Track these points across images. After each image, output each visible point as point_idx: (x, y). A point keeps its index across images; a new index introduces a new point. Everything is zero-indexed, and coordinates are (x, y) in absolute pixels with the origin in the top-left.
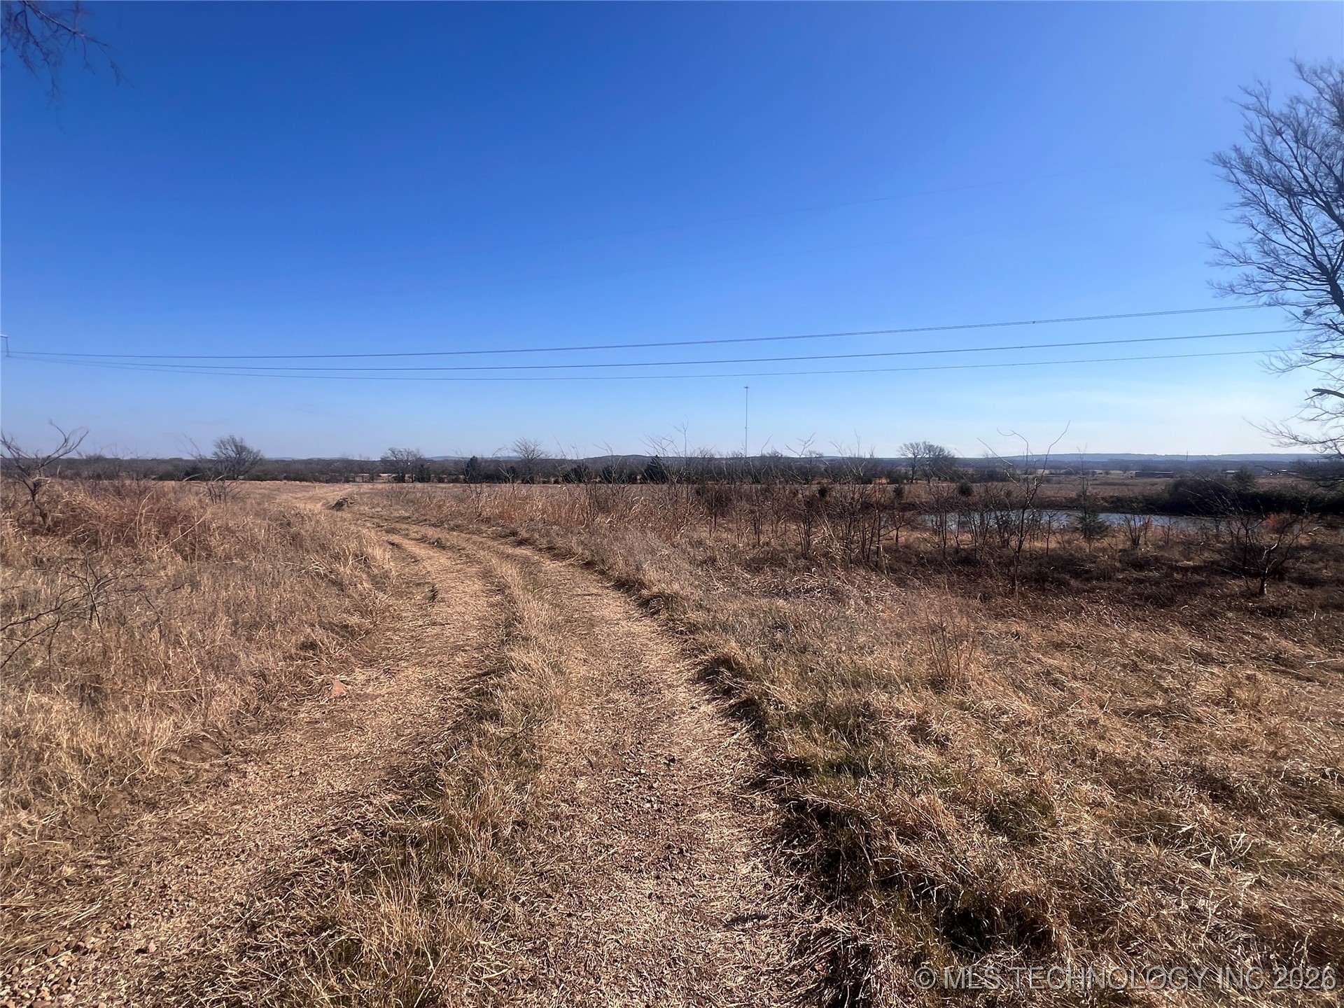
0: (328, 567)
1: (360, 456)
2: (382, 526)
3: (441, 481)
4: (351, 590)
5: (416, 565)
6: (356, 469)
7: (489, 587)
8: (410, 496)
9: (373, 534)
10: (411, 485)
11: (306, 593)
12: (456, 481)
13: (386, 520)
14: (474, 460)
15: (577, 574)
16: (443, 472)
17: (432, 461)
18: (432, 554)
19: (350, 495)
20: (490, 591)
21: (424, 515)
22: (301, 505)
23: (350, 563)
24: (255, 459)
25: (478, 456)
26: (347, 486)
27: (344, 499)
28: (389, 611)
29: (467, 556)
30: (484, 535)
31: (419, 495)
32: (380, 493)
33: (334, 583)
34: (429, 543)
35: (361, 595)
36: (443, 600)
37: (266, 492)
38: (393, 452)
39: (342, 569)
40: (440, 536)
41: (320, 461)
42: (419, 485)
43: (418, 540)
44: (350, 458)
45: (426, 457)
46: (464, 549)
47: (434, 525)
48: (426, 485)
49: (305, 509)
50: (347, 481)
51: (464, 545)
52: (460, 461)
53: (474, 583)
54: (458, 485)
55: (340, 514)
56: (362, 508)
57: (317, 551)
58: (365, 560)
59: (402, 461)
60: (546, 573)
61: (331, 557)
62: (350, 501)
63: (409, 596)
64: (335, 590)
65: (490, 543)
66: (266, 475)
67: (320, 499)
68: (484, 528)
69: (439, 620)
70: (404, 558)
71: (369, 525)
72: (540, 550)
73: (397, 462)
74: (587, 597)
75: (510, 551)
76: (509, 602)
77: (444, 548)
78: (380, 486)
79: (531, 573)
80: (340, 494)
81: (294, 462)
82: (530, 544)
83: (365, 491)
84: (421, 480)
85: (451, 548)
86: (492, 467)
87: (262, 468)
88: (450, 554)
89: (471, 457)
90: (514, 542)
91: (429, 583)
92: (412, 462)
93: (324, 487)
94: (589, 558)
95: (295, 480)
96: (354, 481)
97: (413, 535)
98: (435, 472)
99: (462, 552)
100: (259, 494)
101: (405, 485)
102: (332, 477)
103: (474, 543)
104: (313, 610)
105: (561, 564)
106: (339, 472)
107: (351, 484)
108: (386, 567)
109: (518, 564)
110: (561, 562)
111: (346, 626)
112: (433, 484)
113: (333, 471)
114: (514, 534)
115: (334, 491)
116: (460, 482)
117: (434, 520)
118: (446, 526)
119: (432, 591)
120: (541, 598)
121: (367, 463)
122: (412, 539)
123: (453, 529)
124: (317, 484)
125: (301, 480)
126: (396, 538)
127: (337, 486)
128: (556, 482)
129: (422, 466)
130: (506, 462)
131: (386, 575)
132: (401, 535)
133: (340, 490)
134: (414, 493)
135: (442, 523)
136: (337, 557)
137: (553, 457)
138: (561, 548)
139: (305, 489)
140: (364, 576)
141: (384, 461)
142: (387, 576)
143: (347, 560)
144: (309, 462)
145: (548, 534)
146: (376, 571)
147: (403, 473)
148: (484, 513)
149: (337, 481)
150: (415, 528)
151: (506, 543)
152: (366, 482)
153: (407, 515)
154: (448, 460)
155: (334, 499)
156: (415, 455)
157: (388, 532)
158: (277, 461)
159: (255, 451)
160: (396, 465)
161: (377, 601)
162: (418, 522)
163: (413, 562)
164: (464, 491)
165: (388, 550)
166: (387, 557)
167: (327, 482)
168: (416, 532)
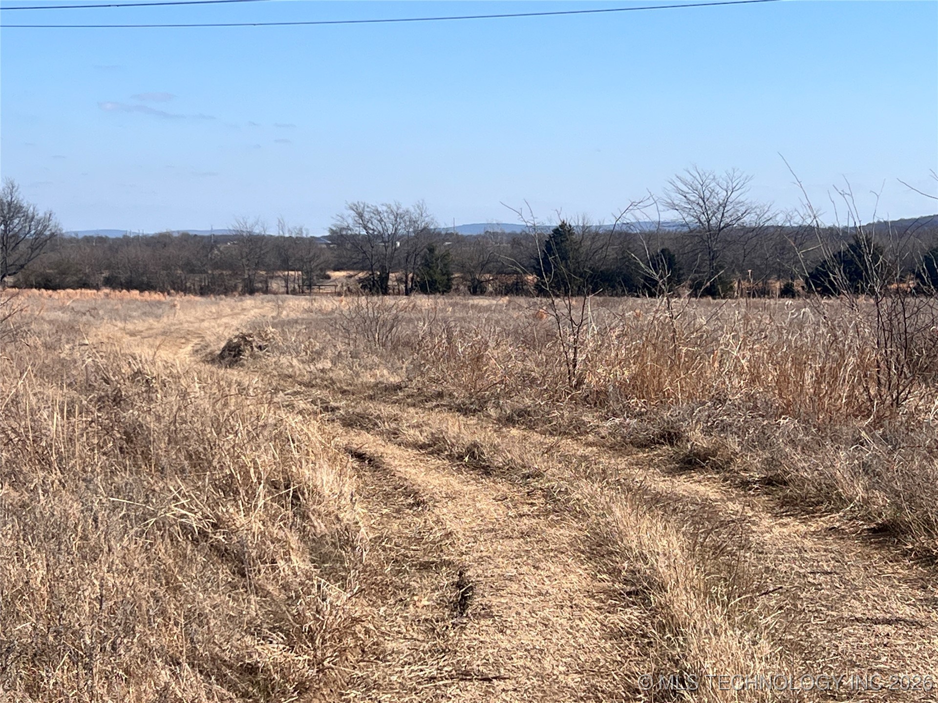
0: (208, 511)
1: (281, 225)
2: (333, 410)
3: (477, 289)
4: (261, 576)
5: (418, 515)
6: (270, 259)
7: (606, 582)
8: (403, 331)
9: (313, 428)
10: (403, 300)
11: (157, 578)
12: (516, 289)
13: (344, 392)
14: (562, 233)
15: (850, 558)
16: (483, 267)
17: (455, 238)
18: (458, 487)
19: (258, 327)
20: (610, 593)
21: (436, 381)
22: (144, 352)
23: (261, 503)
24: (41, 233)
25: (574, 220)
26: (249, 302)
27: (243, 337)
28: (354, 634)
29: (548, 494)
30: (591, 438)
31: (423, 327)
32: (329, 321)
33: (222, 553)
34: (450, 457)
35: (286, 587)
36: (487, 613)
37: (65, 317)
38: (361, 215)
39: (241, 519)
40: (477, 439)
41: (186, 239)
42: (424, 302)
43: (422, 447)
44: (257, 230)
45: (442, 226)
46: (538, 475)
47: (464, 410)
48: (441, 301)
49: (153, 363)
50: (251, 291)
51: (539, 464)
52: (527, 236)
53: (567, 571)
54: (522, 300)
55: (234, 374)
56: (284, 360)
57: (183, 471)
58: (296, 497)
59: (380, 236)
60: (760, 552)
61: (216, 487)
62: (256, 341)
63: (401, 594)
64: (224, 573)
65: (605, 460)
66: (63, 273)
67: (186, 337)
68: (589, 418)
69: (477, 665)
70: (387, 495)
71: (302, 405)
72: (745, 484)
73: (370, 239)
74: (882, 629)
75: (661, 484)
76: (662, 627)
77: (487, 471)
78: (328, 304)
79: (719, 550)
80: (235, 323)
81: (127, 241)
82: (716, 467)
83: (293, 315)
84: (427, 287)
85: (507, 471)
86: (612, 253)
87: (54, 256)
88: (503, 487)
89: (556, 223)
90: (671, 459)
91: (449, 564)
92: (406, 240)
93: (193, 305)
94: (888, 514)
95: (129, 286)
96: (266, 291)
97: (412, 434)
98: (462, 267)
99: (534, 483)
100: (51, 322)
101: (389, 300)
102: (213, 280)
103: (566, 460)
104: (176, 624)
105: (803, 528)
106: (231, 267)
107: (259, 297)
108: (346, 516)
109: (684, 522)
110: (804, 522)
111: (252, 670)
112: (457, 299)
113: (216, 266)
114: (671, 436)
115: (219, 316)
116: (527, 294)
117: (461, 396)
118: (492, 412)
119: (459, 586)
120: (750, 623)
121: (296, 243)
122: (407, 445)
123: (511, 420)
124: (179, 299)
125: (141, 289)
126: (368, 442)
127: (226, 304)
128: (787, 292)
129: (431, 250)
130: (650, 237)
131: (346, 540)
132: (381, 433)
133: (234, 315)
134: (410, 320)
135: (483, 404)
136: (228, 488)
137: (780, 221)
138: (803, 480)
139: (151, 310)
140: (294, 539)
141: (338, 238)
142: (347, 542)
143: (252, 495)
144: (162, 241)
145: (763, 441)
146: (321, 527)
147: (383, 268)
148: (591, 380)
149: (227, 291)
150: (413, 415)
151: (650, 464)
152: (294, 292)
153: (394, 379)
154: (495, 234)
155: (219, 338)
156: (413, 222)
157: (349, 423)
158: (88, 240)
159: (41, 215)
160: (366, 248)
161: (325, 607)
162: (421, 399)
163: (410, 506)
164: (537, 317)
165: (349, 472)
166: (347, 490)
167: (203, 292)
168: (418, 426)
